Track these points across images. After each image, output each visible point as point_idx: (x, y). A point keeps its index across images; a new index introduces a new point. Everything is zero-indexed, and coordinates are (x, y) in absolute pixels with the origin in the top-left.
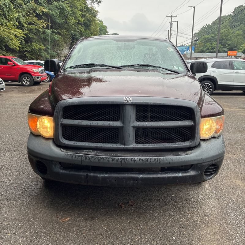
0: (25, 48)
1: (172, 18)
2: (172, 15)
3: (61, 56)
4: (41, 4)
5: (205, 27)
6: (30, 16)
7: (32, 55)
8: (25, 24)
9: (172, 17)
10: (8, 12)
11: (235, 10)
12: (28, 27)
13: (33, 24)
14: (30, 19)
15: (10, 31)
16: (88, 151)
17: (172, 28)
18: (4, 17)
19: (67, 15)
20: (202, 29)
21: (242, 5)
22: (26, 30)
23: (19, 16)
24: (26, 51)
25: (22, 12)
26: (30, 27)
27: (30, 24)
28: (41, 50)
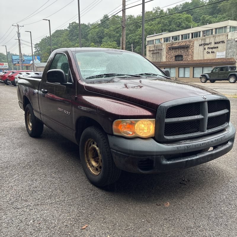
1: (18, 28)
2: (18, 25)
5: (46, 38)
9: (18, 26)
11: (70, 26)
16: (183, 141)
17: (20, 38)
20: (42, 40)
21: (75, 22)
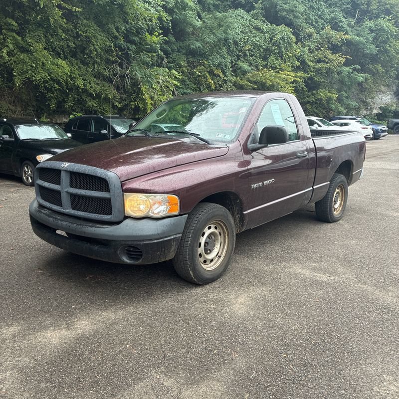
0: (308, 97)
3: (371, 108)
4: (342, 29)
6: (321, 50)
7: (316, 108)
8: (311, 64)
10: (286, 48)
12: (316, 66)
13: (324, 61)
14: (319, 55)
15: (280, 75)
18: (280, 56)
19: (388, 38)
22: (311, 71)
23: (303, 52)
24: (308, 102)
25: (309, 46)
26: (319, 66)
27: (319, 61)
28: (332, 100)
